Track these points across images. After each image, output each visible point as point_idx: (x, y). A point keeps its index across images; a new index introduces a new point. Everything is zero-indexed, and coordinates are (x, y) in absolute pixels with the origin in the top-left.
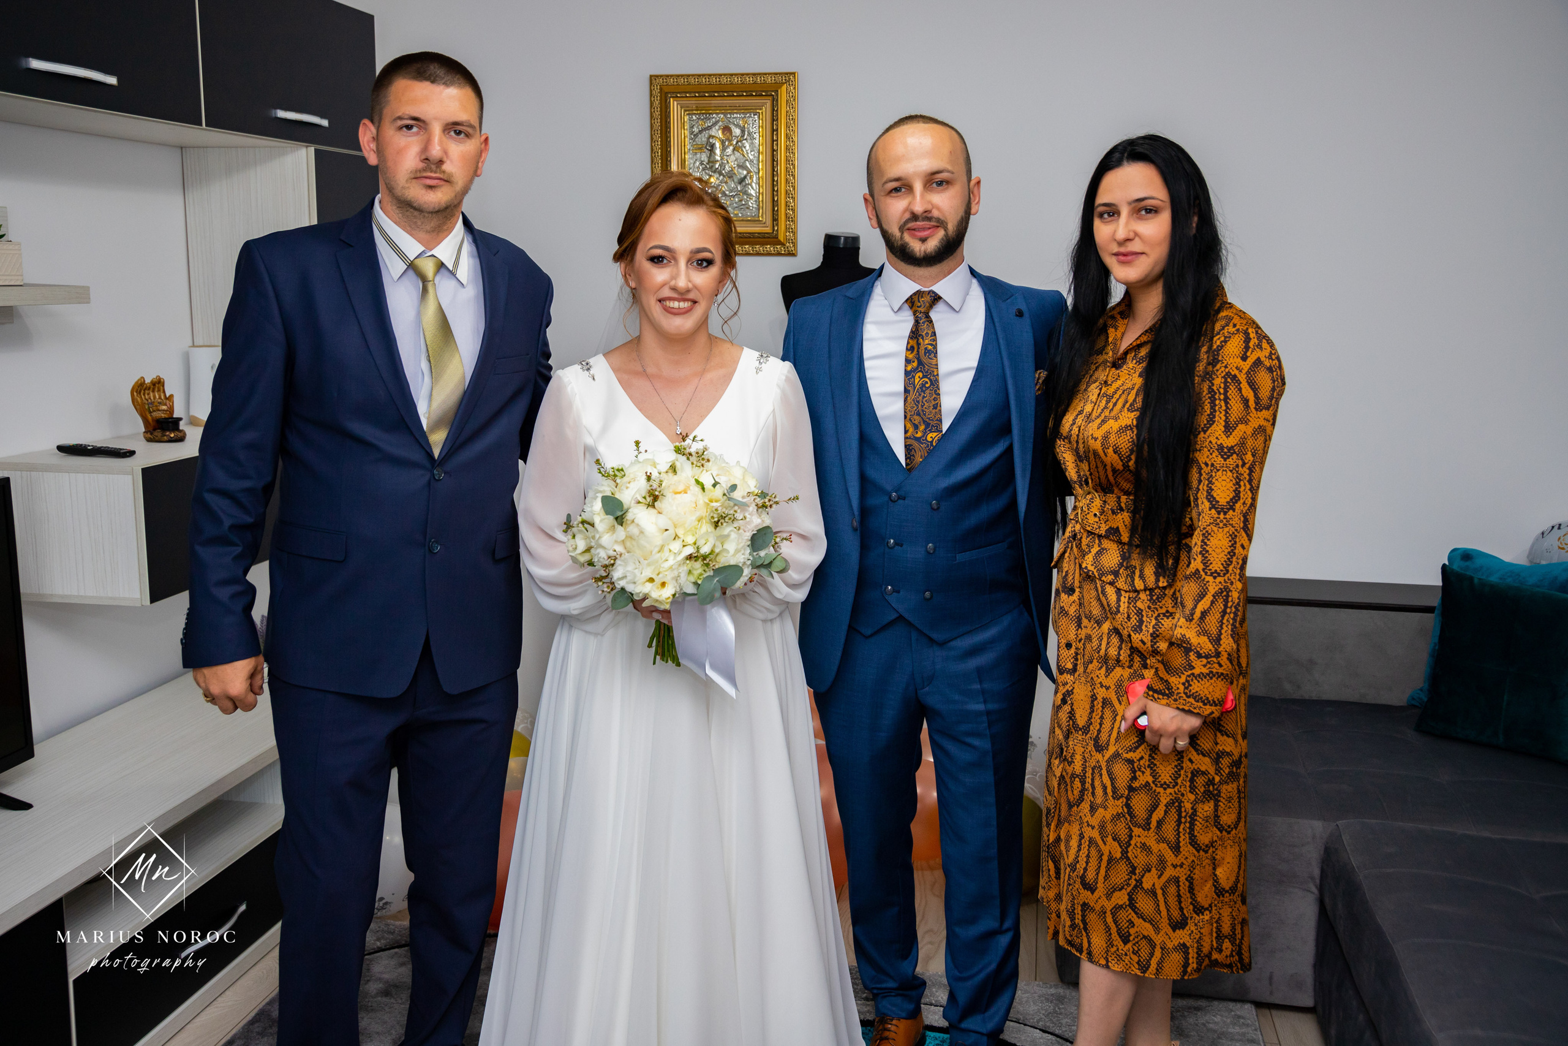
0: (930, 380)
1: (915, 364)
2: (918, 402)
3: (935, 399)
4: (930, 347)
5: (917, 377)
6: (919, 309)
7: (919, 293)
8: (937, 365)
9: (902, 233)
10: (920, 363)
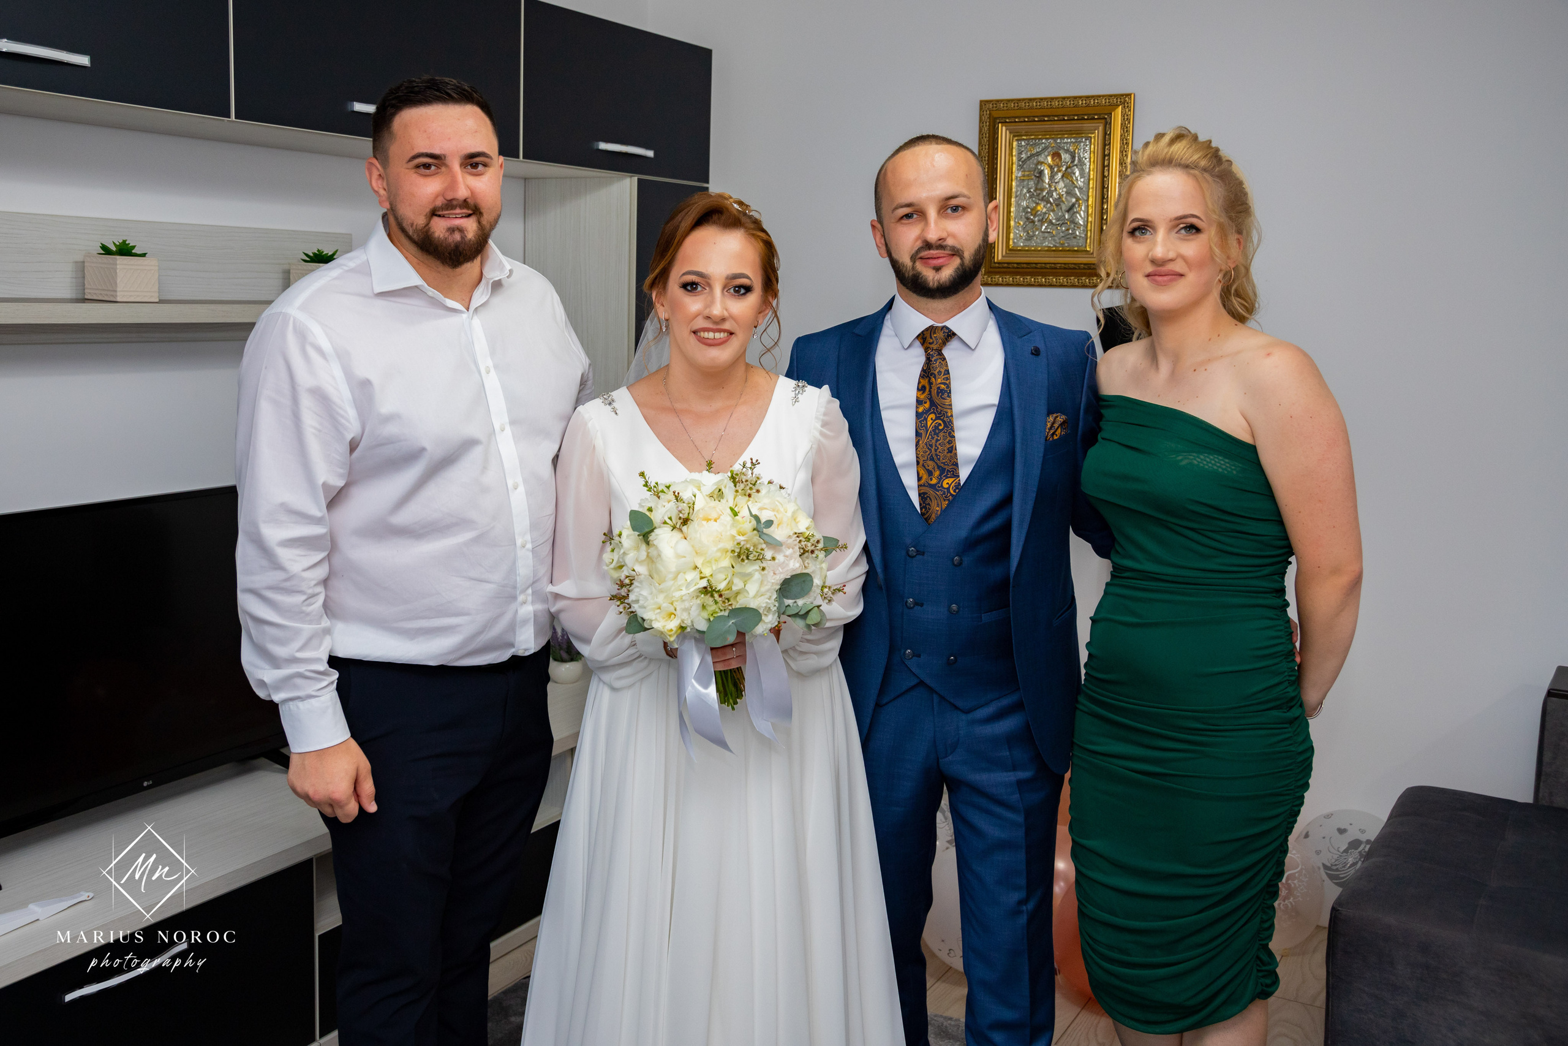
0: (944, 422)
1: (927, 405)
2: (931, 446)
3: (950, 442)
4: (943, 386)
5: (929, 419)
6: (931, 346)
7: (931, 329)
8: (951, 405)
9: (914, 262)
10: (933, 404)
